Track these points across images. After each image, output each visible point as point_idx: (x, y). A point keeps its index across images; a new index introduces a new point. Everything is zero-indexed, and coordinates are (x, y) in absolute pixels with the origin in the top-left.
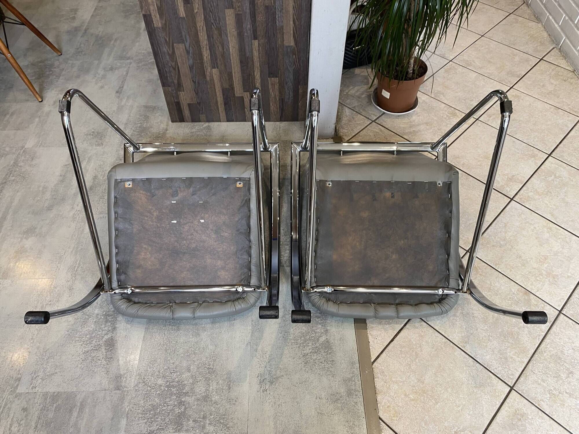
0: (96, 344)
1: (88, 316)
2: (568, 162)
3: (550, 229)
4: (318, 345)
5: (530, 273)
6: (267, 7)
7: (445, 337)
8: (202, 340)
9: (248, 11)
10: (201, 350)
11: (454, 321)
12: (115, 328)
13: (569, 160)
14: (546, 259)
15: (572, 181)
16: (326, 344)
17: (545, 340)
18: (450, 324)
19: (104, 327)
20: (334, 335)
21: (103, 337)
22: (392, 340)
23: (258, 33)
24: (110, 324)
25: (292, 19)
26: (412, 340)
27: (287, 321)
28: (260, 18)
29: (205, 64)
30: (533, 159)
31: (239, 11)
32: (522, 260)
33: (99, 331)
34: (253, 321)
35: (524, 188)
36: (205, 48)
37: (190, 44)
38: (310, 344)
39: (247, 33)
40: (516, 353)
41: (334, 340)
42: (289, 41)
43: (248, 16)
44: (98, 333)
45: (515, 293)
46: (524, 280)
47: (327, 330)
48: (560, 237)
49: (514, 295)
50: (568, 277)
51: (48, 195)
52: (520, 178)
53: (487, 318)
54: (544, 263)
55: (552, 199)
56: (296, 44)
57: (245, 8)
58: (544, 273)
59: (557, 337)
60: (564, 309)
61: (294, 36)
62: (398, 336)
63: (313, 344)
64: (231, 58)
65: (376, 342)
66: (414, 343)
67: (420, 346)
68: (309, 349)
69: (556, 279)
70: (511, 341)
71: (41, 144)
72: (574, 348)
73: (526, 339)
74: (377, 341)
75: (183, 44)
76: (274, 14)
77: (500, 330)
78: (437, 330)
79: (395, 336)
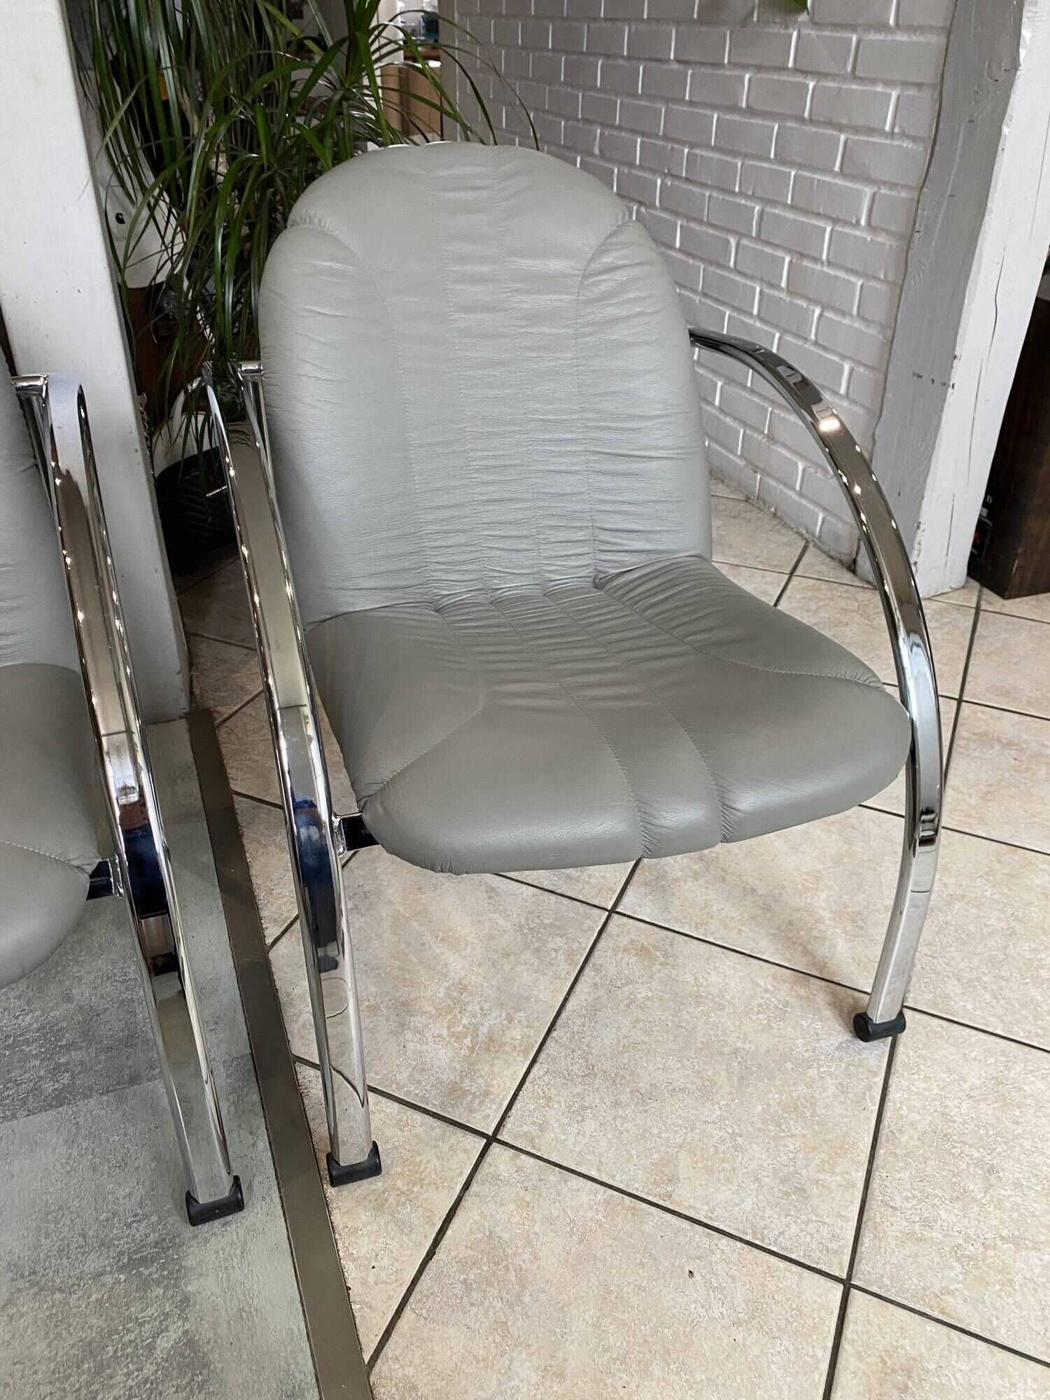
4: (149, 1369)
7: (602, 1183)
14: (817, 879)
16: (182, 1355)
17: (890, 1096)
18: (610, 1136)
20: (215, 1309)
22: (430, 1254)
26: (497, 1229)
27: (22, 1316)
32: (760, 896)
38: (119, 1378)
40: (823, 1162)
41: (215, 1326)
45: (769, 987)
46: (780, 948)
47: (186, 1299)
49: (768, 996)
53: (713, 1083)
54: (817, 889)
58: (827, 915)
59: (916, 1077)
62: (449, 1232)
65: (371, 1280)
66: (506, 1236)
67: (529, 1243)
69: (860, 923)
70: (798, 1130)
73: (836, 1111)
74: (378, 1276)
77: (759, 1108)
78: (573, 1167)
79: (438, 1234)
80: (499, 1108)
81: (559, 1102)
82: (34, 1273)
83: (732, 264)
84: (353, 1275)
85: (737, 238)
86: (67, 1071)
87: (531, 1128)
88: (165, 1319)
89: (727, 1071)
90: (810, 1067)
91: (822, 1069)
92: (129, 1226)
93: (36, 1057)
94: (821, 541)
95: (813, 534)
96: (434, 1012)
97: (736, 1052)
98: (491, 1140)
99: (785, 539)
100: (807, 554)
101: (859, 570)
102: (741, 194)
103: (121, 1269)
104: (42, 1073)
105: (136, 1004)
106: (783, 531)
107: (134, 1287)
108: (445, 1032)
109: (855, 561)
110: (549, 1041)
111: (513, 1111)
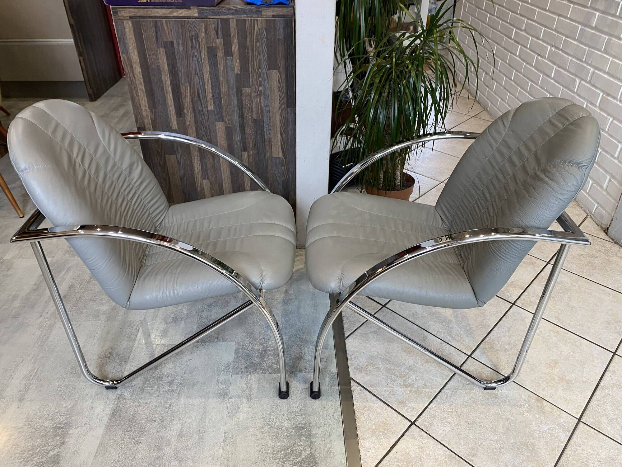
0: (38, 461)
1: (35, 429)
2: (569, 268)
3: (558, 332)
4: (300, 459)
5: (541, 378)
6: (255, 121)
7: (449, 449)
8: (164, 455)
9: (237, 124)
11: (459, 431)
12: (63, 443)
13: (569, 267)
14: (556, 363)
15: (575, 286)
16: (310, 458)
17: (566, 452)
18: (455, 434)
19: (52, 442)
20: (320, 448)
21: (48, 453)
22: (387, 453)
23: (248, 145)
24: (59, 438)
25: (279, 132)
26: (411, 453)
27: (265, 433)
28: (249, 130)
29: (196, 175)
30: (531, 266)
31: (229, 123)
32: (530, 364)
33: (45, 446)
35: (525, 293)
36: (196, 160)
37: (181, 156)
38: (291, 459)
39: (237, 145)
41: (320, 453)
42: (278, 153)
43: (238, 129)
44: (44, 448)
45: (526, 399)
46: (534, 386)
47: (312, 443)
48: (569, 341)
49: (525, 402)
50: (583, 382)
51: (17, 304)
52: (520, 284)
53: (496, 427)
54: (555, 367)
55: (556, 304)
56: (284, 155)
57: (234, 121)
58: (556, 378)
59: (579, 448)
60: (583, 417)
61: (282, 148)
62: (394, 449)
63: (294, 459)
64: (222, 169)
65: (368, 455)
66: (413, 456)
67: (421, 460)
68: (290, 465)
69: (570, 385)
70: (526, 453)
71: (21, 255)
72: (600, 460)
73: (543, 451)
74: (370, 455)
75: (175, 156)
76: (263, 127)
77: (512, 441)
78: (440, 441)
79: (391, 448)
80: (417, 414)
81: (438, 418)
82: (269, 421)
83: (576, 90)
84: (362, 452)
85: (580, 80)
87: (427, 424)
88: (305, 447)
89: (503, 425)
90: (536, 433)
91: (541, 435)
92: (297, 416)
93: (272, 356)
94: (595, 217)
95: (591, 213)
96: (399, 375)
97: (508, 419)
98: (413, 423)
99: (577, 212)
100: (586, 221)
101: (609, 233)
102: (585, 62)
103: (294, 428)
104: (273, 362)
106: (578, 208)
107: (297, 435)
108: (402, 383)
109: (608, 229)
110: (438, 396)
111: (422, 416)
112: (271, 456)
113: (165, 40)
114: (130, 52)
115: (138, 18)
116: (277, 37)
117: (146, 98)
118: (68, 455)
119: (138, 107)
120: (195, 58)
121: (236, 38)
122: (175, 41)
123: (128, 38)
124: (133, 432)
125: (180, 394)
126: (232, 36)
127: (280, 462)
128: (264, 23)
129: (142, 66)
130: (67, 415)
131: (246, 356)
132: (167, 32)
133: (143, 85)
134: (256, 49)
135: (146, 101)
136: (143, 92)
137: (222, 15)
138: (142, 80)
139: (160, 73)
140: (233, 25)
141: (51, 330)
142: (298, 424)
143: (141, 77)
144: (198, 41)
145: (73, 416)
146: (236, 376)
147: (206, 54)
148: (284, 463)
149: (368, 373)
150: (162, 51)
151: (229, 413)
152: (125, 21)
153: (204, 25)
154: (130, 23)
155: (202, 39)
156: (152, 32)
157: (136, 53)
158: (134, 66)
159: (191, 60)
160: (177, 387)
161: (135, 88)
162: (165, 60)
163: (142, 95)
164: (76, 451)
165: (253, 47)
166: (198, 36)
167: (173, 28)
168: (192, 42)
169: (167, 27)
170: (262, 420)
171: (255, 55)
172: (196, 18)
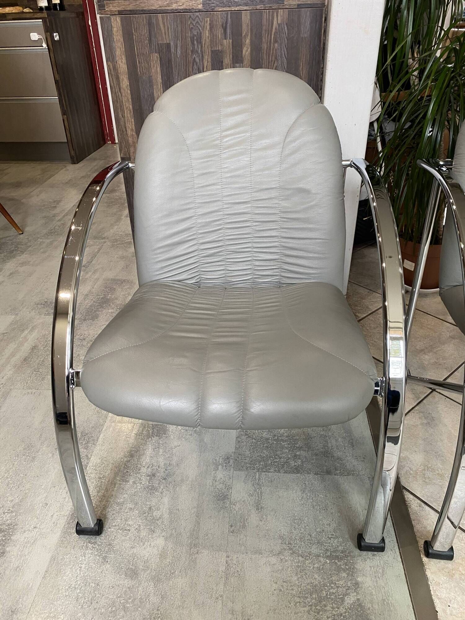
4: (342, 610)
10: (136, 603)
12: (3, 553)
16: (357, 610)
20: (371, 594)
27: (286, 561)
34: (228, 557)
38: (328, 608)
41: (371, 602)
47: (357, 584)
63: (333, 608)
65: (448, 612)
74: (452, 611)
82: (291, 544)
86: (299, 459)
88: (348, 589)
92: (330, 539)
93: (287, 448)
103: (327, 557)
104: (289, 456)
105: (327, 438)
107: (333, 568)
112: (298, 600)
113: (160, 42)
114: (117, 59)
115: (129, 12)
116: (302, 36)
117: (133, 120)
118: (7, 572)
119: (123, 131)
120: (195, 67)
121: (249, 37)
122: (172, 44)
123: (115, 40)
124: (99, 545)
125: (164, 494)
126: (243, 35)
127: (311, 612)
128: (286, 16)
129: (130, 79)
130: (12, 512)
131: (251, 446)
132: (163, 32)
133: (131, 103)
134: (273, 53)
135: (133, 123)
136: (130, 112)
137: (233, 6)
138: (130, 97)
139: (151, 86)
140: (246, 18)
141: (5, 399)
142: (334, 552)
143: (129, 92)
144: (201, 43)
145: (20, 515)
146: (239, 473)
147: (209, 60)
148: (318, 613)
149: (427, 480)
150: (155, 56)
151: (231, 526)
152: (112, 18)
153: (210, 20)
154: (118, 19)
155: (205, 40)
156: (145, 31)
157: (124, 60)
158: (121, 77)
159: (191, 69)
160: (159, 484)
161: (121, 106)
162: (159, 69)
163: (129, 116)
164: (18, 567)
165: (270, 49)
166: (201, 37)
167: (171, 25)
168: (193, 44)
169: (164, 24)
170: (280, 541)
171: (272, 61)
172: (200, 11)
